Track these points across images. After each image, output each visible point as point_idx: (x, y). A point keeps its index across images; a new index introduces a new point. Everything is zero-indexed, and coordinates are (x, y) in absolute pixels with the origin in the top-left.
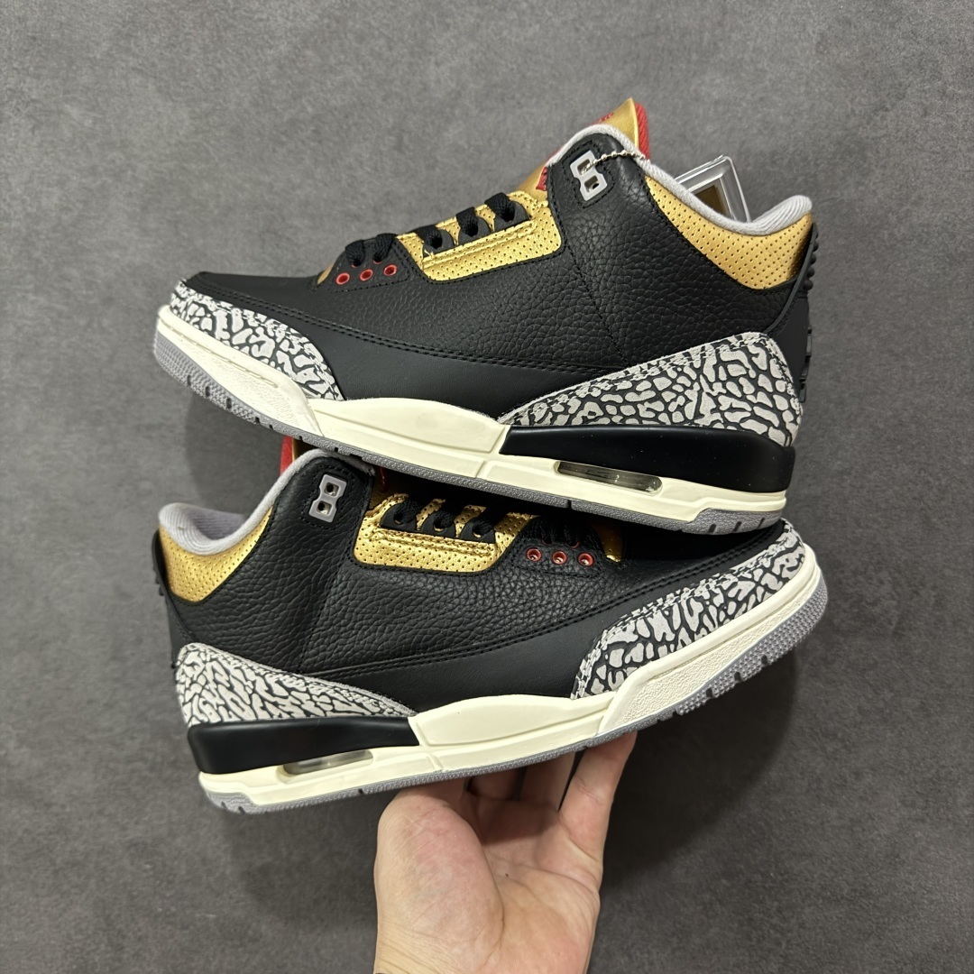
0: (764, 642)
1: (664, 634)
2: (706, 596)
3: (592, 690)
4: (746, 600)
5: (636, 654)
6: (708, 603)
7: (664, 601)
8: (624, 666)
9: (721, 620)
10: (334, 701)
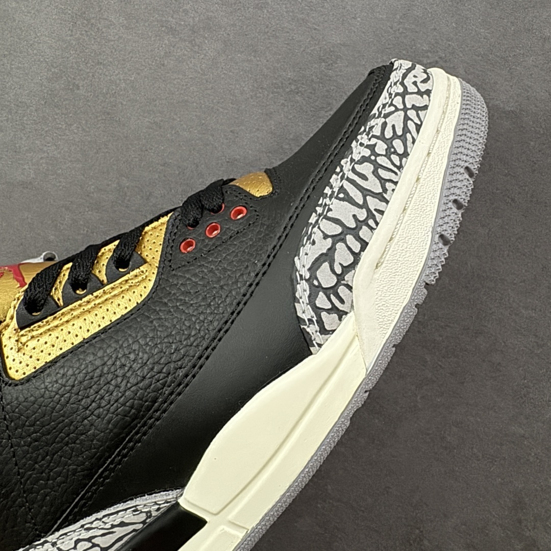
0: (454, 154)
1: (354, 216)
2: (367, 153)
3: (327, 328)
4: (406, 130)
5: (342, 257)
6: (373, 158)
7: (331, 187)
8: (340, 277)
9: (398, 164)
10: (94, 541)
